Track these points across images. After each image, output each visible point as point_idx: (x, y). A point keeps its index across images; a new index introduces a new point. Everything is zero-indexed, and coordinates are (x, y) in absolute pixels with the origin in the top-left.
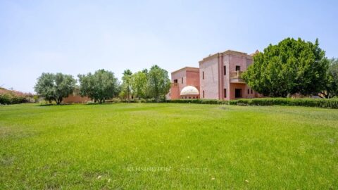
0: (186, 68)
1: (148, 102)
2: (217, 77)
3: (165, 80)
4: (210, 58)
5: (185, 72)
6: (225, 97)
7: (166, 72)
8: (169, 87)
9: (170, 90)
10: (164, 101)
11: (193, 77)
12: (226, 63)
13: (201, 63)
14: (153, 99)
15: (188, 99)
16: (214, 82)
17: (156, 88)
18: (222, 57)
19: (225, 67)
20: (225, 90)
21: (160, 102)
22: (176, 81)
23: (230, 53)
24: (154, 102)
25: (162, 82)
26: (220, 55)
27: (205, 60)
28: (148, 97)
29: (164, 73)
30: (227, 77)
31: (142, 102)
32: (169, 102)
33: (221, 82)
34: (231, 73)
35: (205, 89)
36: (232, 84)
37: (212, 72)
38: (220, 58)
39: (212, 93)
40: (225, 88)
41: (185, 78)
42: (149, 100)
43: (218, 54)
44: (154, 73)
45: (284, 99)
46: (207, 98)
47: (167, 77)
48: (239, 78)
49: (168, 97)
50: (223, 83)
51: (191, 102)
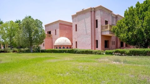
0: (59, 21)
1: (21, 52)
2: (90, 30)
3: (39, 30)
4: (83, 12)
5: (58, 25)
6: (97, 47)
7: (41, 23)
8: (43, 37)
9: (44, 40)
10: (38, 51)
11: (65, 29)
12: (98, 18)
13: (73, 17)
14: (27, 49)
15: (62, 49)
16: (87, 34)
17: (30, 38)
18: (94, 11)
19: (97, 21)
20: (97, 41)
21: (34, 52)
22: (50, 33)
23: (101, 8)
24: (28, 51)
25: (37, 32)
26: (93, 10)
27: (78, 14)
28: (21, 47)
29: (38, 23)
30: (99, 29)
31: (14, 51)
32: (43, 51)
33: (94, 34)
34: (102, 27)
35: (78, 40)
36: (103, 36)
37: (86, 25)
38: (93, 12)
39: (85, 43)
40: (97, 39)
41: (58, 30)
42: (22, 49)
43: (91, 8)
44: (27, 22)
45: (146, 50)
46: (80, 48)
47: (41, 27)
48: (110, 31)
49: (42, 47)
50: (95, 35)
51: (65, 51)
